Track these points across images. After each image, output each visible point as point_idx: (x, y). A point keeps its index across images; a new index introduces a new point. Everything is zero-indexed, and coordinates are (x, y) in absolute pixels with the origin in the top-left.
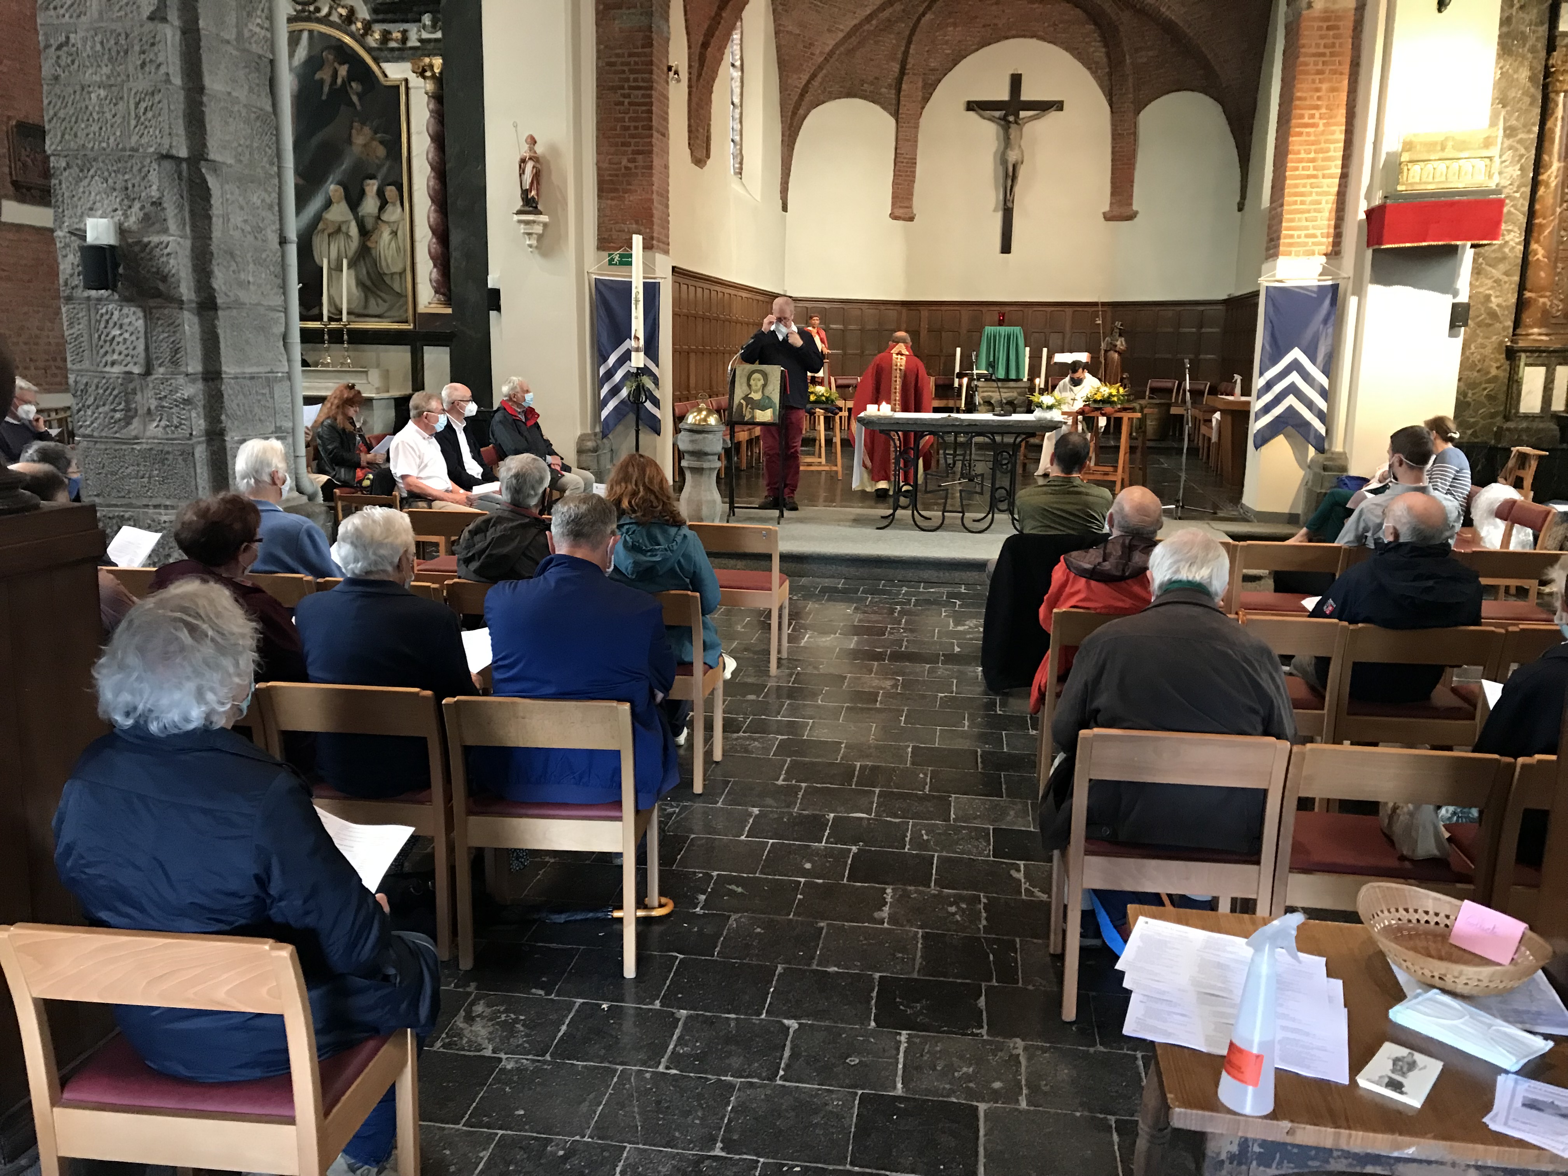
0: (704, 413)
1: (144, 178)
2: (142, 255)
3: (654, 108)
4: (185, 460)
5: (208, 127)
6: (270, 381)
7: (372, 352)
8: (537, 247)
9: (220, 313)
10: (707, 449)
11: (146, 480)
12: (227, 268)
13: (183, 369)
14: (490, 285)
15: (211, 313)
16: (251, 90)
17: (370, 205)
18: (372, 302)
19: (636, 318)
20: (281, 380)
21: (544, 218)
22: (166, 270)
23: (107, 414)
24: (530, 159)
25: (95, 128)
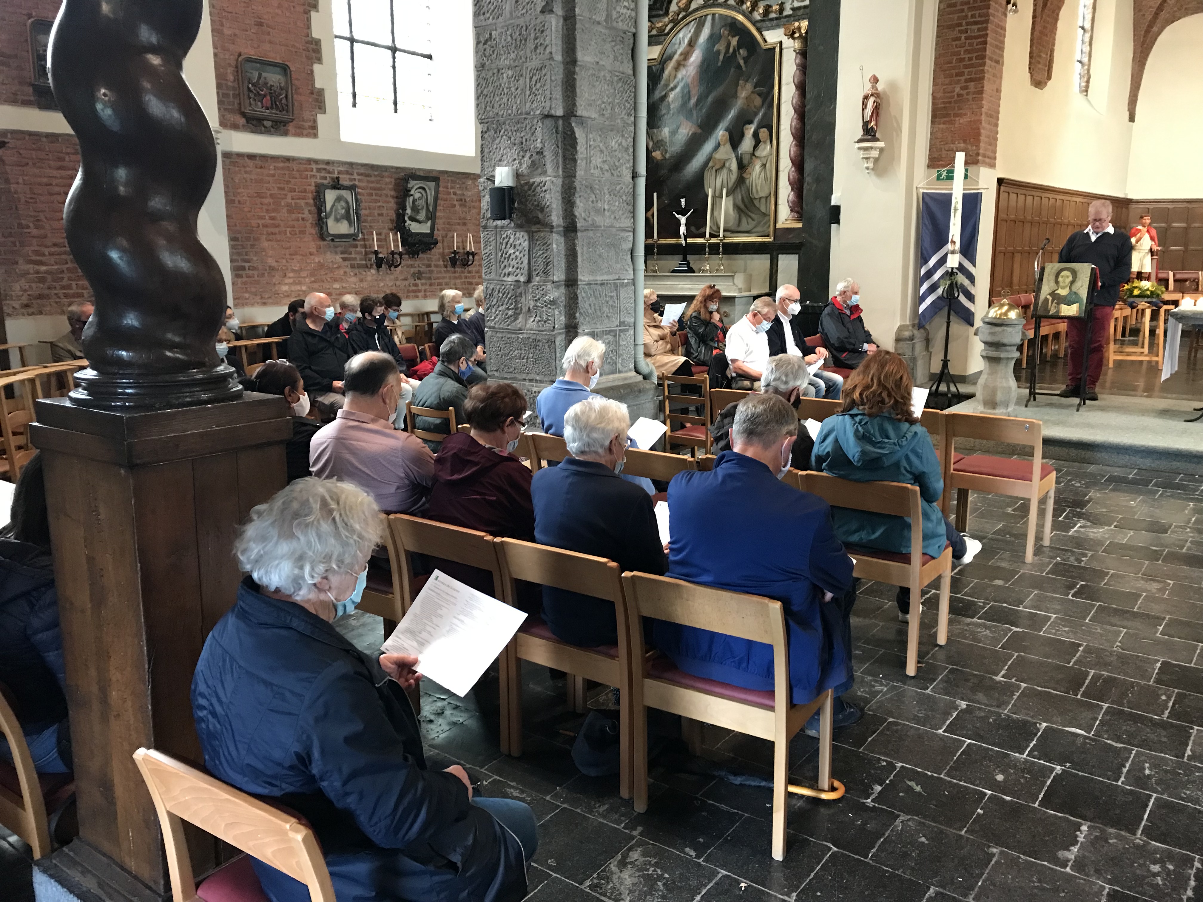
0: (1006, 308)
1: (533, 134)
2: (530, 192)
3: (988, 39)
4: (549, 347)
5: (578, 91)
6: (617, 286)
7: (742, 260)
8: (873, 169)
9: (579, 234)
10: (1005, 341)
11: (525, 360)
12: (587, 200)
13: (551, 278)
14: (833, 203)
15: (573, 235)
16: (616, 58)
17: (747, 144)
18: (744, 220)
19: (954, 225)
20: (627, 285)
21: (881, 144)
22: (544, 203)
23: (503, 311)
24: (872, 95)
25: (505, 100)
